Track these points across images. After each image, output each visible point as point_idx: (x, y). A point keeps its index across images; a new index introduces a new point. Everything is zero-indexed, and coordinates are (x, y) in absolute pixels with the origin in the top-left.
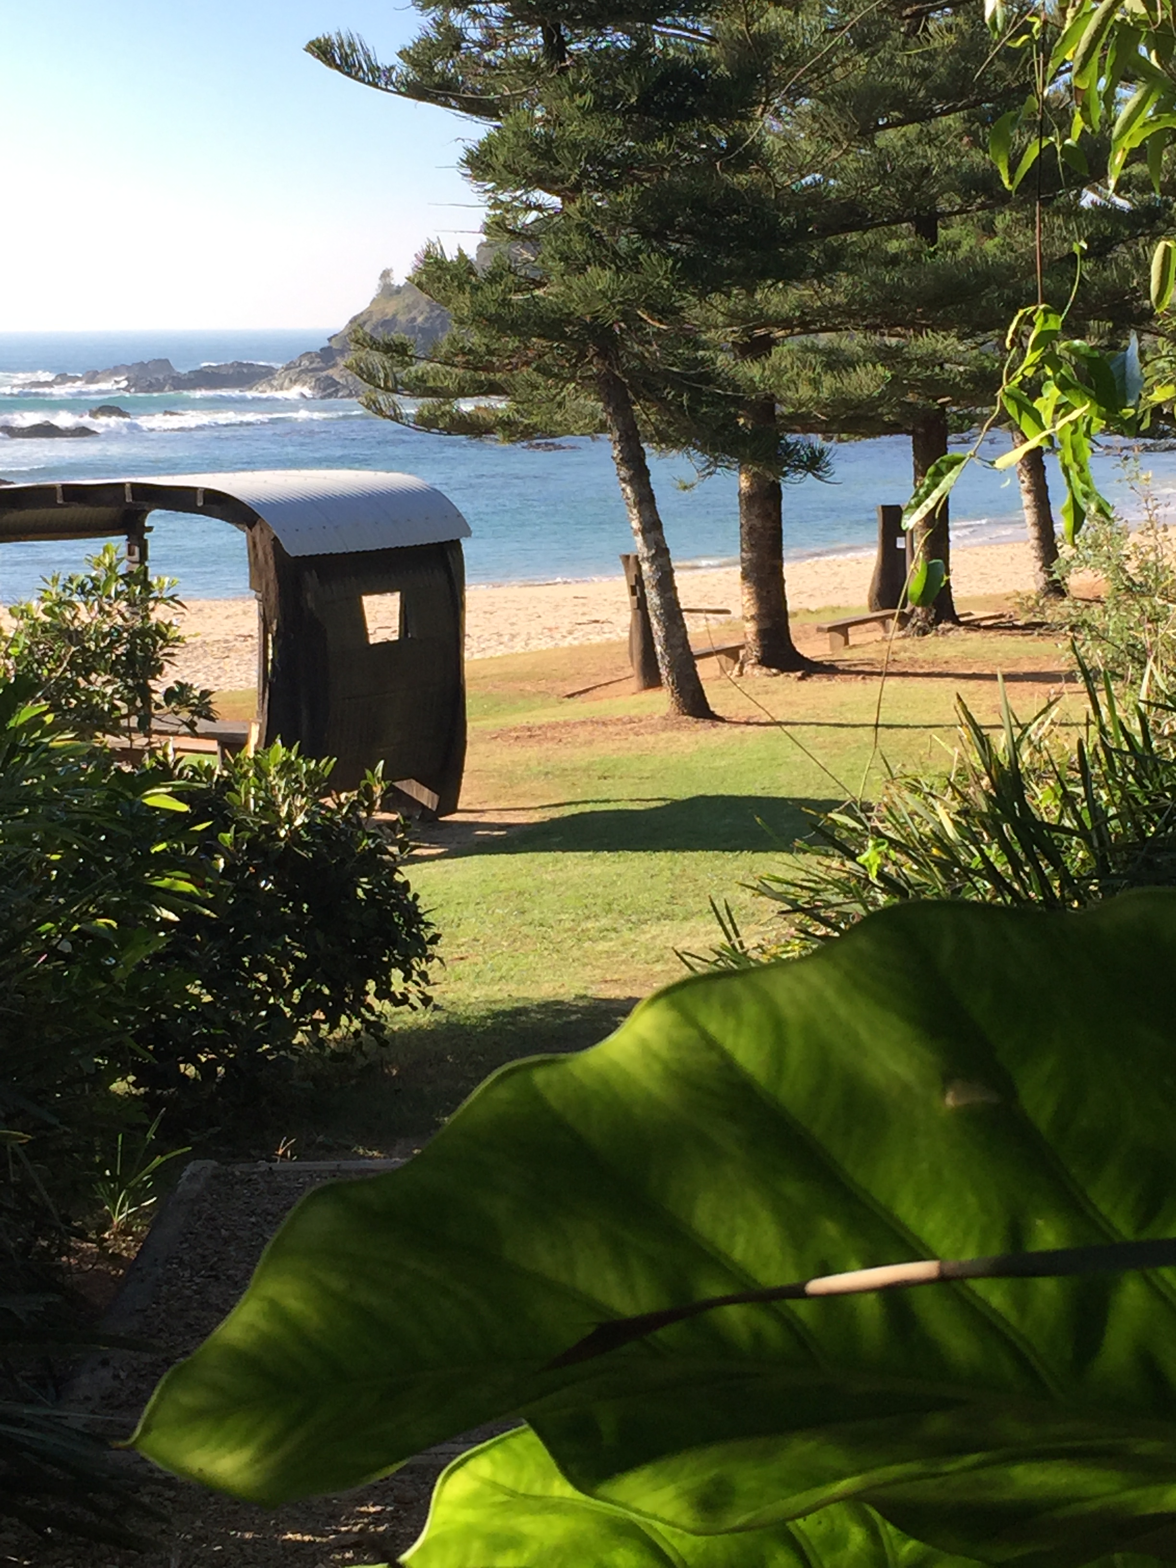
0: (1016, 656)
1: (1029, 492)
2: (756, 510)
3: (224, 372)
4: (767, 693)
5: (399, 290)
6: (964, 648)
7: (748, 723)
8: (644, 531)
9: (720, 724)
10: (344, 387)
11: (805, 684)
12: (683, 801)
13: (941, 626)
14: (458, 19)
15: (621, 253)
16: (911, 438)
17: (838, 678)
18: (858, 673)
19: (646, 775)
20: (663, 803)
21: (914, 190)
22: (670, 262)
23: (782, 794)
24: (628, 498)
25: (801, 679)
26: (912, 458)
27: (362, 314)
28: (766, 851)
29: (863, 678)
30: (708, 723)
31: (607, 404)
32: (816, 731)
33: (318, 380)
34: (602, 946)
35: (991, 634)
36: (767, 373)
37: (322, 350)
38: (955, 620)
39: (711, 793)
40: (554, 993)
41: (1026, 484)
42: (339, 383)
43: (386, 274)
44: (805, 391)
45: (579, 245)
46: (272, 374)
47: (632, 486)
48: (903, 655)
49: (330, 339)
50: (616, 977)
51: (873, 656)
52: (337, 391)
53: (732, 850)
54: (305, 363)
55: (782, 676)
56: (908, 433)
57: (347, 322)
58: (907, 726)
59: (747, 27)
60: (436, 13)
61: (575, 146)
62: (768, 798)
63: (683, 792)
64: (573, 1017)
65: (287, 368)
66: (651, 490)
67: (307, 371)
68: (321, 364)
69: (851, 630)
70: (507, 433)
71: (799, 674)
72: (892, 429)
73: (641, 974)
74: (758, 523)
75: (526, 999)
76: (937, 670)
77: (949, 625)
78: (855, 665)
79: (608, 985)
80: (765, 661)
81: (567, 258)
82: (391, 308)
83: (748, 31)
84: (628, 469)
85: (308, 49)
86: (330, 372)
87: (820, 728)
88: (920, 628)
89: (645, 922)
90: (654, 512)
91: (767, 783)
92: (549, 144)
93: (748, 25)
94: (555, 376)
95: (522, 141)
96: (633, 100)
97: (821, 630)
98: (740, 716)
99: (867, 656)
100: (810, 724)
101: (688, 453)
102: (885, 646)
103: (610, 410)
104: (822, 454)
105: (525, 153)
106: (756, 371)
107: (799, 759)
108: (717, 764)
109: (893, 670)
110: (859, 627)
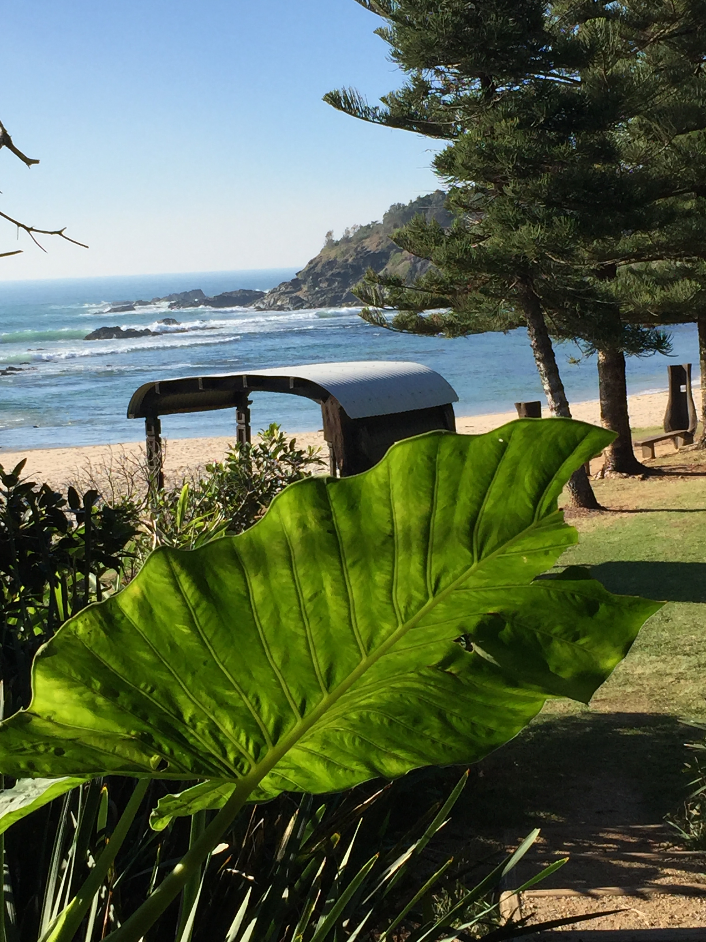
2: (609, 374)
3: (234, 295)
4: (624, 489)
5: (337, 244)
7: (622, 511)
8: (552, 392)
9: (604, 512)
10: (307, 302)
11: (646, 483)
14: (427, 75)
16: (697, 325)
17: (666, 478)
18: (678, 474)
22: (572, 221)
23: (661, 559)
24: (541, 371)
25: (643, 479)
26: (698, 337)
27: (315, 258)
29: (682, 478)
30: (597, 512)
31: (527, 312)
32: (669, 516)
33: (290, 298)
36: (620, 288)
37: (292, 280)
39: (616, 560)
40: (566, 710)
42: (303, 300)
43: (329, 234)
44: (646, 298)
45: (511, 213)
46: (263, 296)
47: (544, 363)
48: (701, 462)
49: (297, 274)
50: (603, 697)
51: (683, 462)
52: (303, 305)
54: (283, 288)
55: (630, 478)
56: (694, 321)
57: (307, 263)
59: (605, 71)
60: (414, 72)
61: (508, 151)
62: (652, 562)
63: (598, 560)
64: (588, 730)
65: (272, 293)
66: (556, 365)
67: (284, 293)
68: (292, 290)
69: (655, 444)
70: (451, 331)
71: (641, 476)
73: (619, 694)
74: (611, 382)
75: (550, 715)
78: (674, 469)
79: (599, 703)
80: (618, 469)
81: (504, 221)
82: (332, 254)
83: (605, 73)
84: (541, 352)
85: (325, 99)
86: (298, 293)
87: (670, 513)
90: (558, 379)
92: (492, 150)
93: (605, 70)
94: (492, 295)
95: (473, 149)
96: (542, 120)
97: (637, 445)
98: (615, 506)
99: (678, 462)
100: (663, 510)
101: (575, 339)
102: (687, 455)
103: (529, 315)
104: (665, 338)
105: (475, 157)
106: (613, 287)
107: (664, 535)
108: (612, 540)
109: (699, 471)
110: (660, 443)
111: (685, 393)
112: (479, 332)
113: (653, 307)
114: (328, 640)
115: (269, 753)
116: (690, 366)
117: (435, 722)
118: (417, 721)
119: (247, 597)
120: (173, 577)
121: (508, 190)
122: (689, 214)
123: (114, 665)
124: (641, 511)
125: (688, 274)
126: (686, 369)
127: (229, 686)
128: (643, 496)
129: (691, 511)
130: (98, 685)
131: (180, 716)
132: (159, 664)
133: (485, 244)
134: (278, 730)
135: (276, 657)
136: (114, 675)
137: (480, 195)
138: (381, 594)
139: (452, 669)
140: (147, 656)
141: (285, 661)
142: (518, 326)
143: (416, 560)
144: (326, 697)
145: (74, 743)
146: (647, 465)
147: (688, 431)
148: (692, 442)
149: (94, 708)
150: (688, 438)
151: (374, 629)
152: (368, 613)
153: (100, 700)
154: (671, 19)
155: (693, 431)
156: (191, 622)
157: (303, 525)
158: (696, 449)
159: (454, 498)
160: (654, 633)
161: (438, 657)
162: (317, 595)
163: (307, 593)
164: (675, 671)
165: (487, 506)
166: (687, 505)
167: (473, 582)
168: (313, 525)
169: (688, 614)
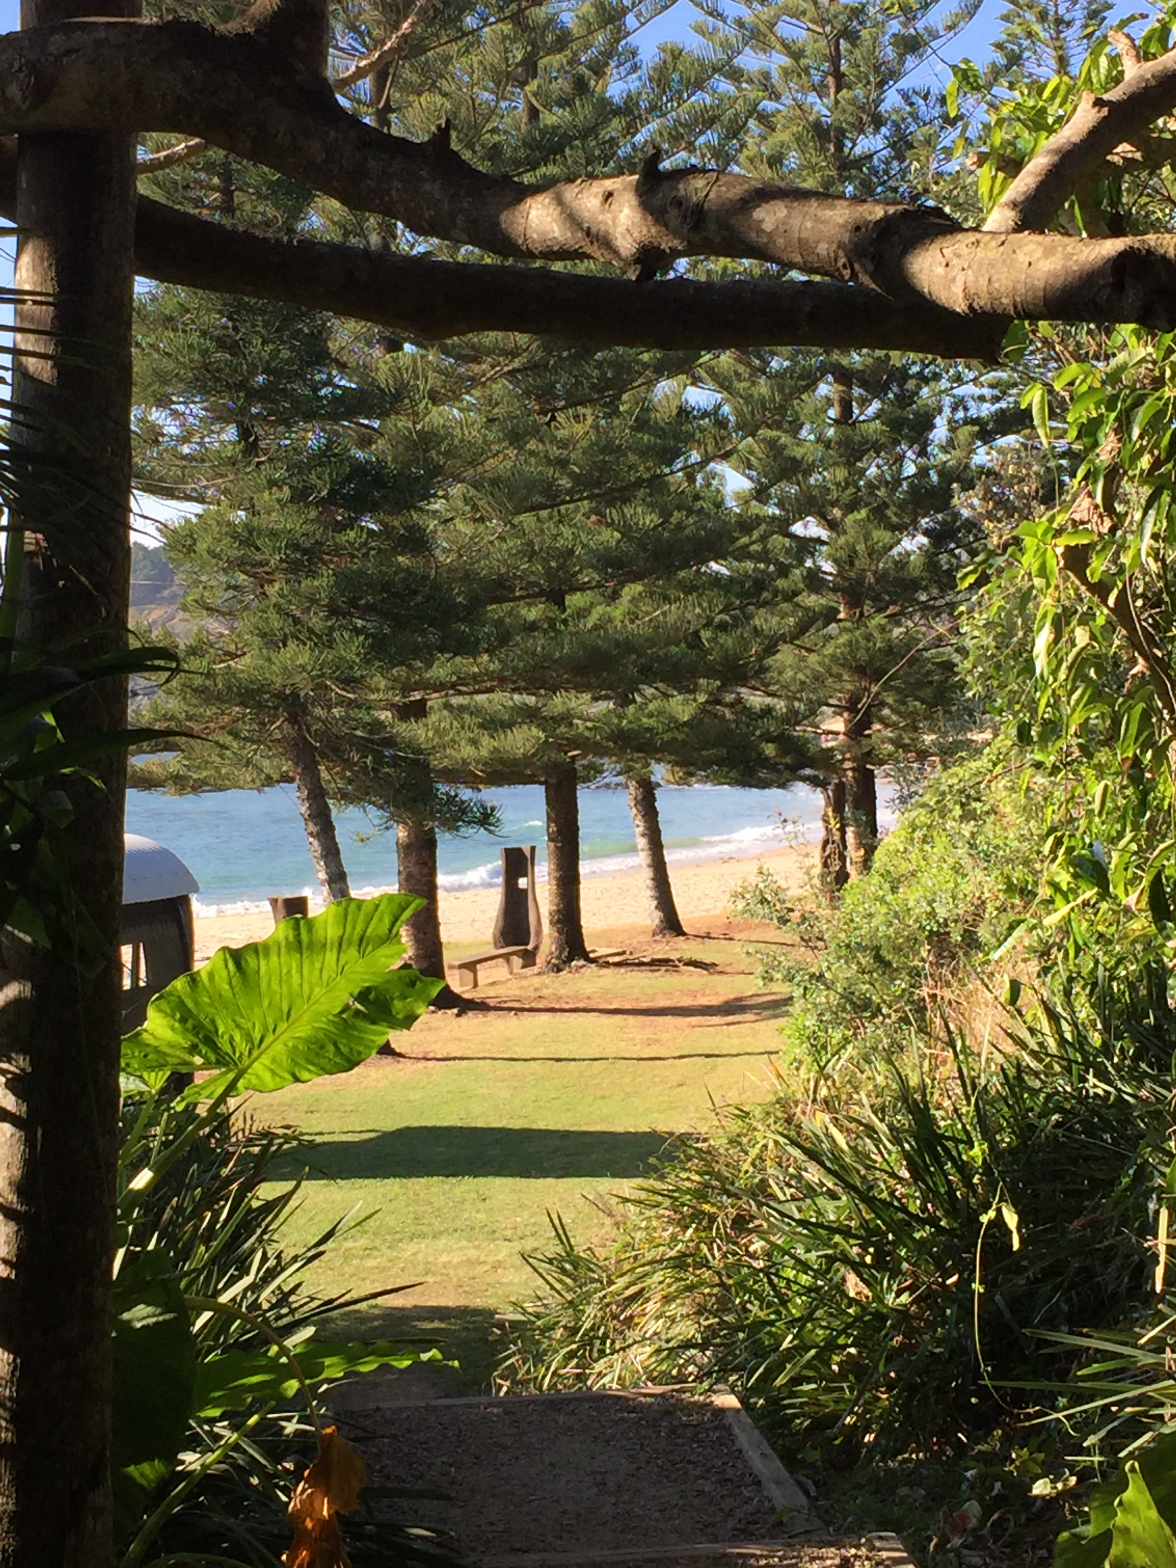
0: (651, 991)
1: (643, 835)
2: (413, 859)
4: (430, 1029)
6: (600, 985)
7: (426, 1059)
8: (329, 882)
9: (402, 1059)
11: (463, 1020)
12: (393, 1132)
13: (574, 963)
15: (317, 631)
16: (543, 788)
17: (492, 1014)
18: (510, 1009)
19: (349, 1108)
20: (372, 1135)
21: (559, 568)
22: (361, 638)
23: (480, 1124)
24: (315, 851)
25: (458, 1015)
26: (545, 807)
28: (485, 1175)
29: (515, 1014)
30: (390, 1059)
31: (297, 764)
32: (494, 1066)
34: (370, 1263)
35: (623, 970)
36: (430, 734)
38: (585, 955)
39: (416, 1124)
41: (641, 829)
44: (467, 751)
45: (276, 623)
47: (319, 840)
48: (545, 992)
51: (517, 992)
53: (454, 1175)
55: (440, 1013)
56: (541, 783)
58: (574, 1060)
59: (414, 425)
61: (274, 534)
63: (392, 1125)
64: (376, 1323)
66: (335, 844)
69: (478, 966)
70: (178, 786)
71: (455, 1011)
72: (531, 780)
74: (415, 870)
76: (581, 1005)
77: (582, 962)
78: (505, 1002)
81: (265, 634)
83: (415, 428)
84: (316, 824)
87: (495, 1062)
88: (555, 965)
89: (401, 1240)
90: (339, 864)
91: (463, 1114)
92: (250, 533)
93: (414, 423)
94: (245, 739)
95: (225, 529)
96: (324, 493)
97: (451, 967)
98: (418, 1052)
99: (511, 992)
100: (485, 1058)
101: (364, 808)
102: (525, 983)
103: (299, 770)
104: (493, 809)
105: (227, 540)
106: (421, 732)
107: (486, 1091)
108: (411, 1097)
109: (541, 1006)
110: (486, 964)
111: (525, 891)
112: (220, 789)
113: (478, 762)
114: (290, 994)
115: (255, 1053)
116: (533, 849)
117: (331, 1048)
118: (322, 1047)
119: (258, 972)
120: (226, 961)
121: (272, 590)
122: (532, 627)
123: (190, 1004)
124: (454, 1059)
125: (531, 715)
126: (528, 854)
127: (242, 1016)
128: (459, 1039)
129: (526, 1060)
130: (178, 1016)
131: (217, 1031)
132: (212, 1005)
133: (239, 665)
134: (262, 1040)
135: (266, 1003)
136: (189, 1010)
137: (231, 593)
138: (317, 973)
139: (344, 1016)
140: (207, 1000)
141: (270, 1005)
142: (278, 782)
143: (335, 956)
144: (286, 1025)
145: (156, 1049)
146: (466, 996)
147: (530, 947)
148: (534, 964)
149: (173, 1028)
150: (529, 958)
151: (312, 990)
152: (310, 983)
153: (177, 1025)
154: (511, 353)
155: (536, 948)
156: (230, 984)
157: (287, 938)
158: (539, 974)
159: (354, 928)
160: (467, 1215)
161: (338, 1010)
162: (289, 972)
163: (285, 971)
164: (491, 1259)
165: (369, 931)
166: (519, 1053)
167: (359, 969)
168: (291, 938)
169: (512, 1191)
